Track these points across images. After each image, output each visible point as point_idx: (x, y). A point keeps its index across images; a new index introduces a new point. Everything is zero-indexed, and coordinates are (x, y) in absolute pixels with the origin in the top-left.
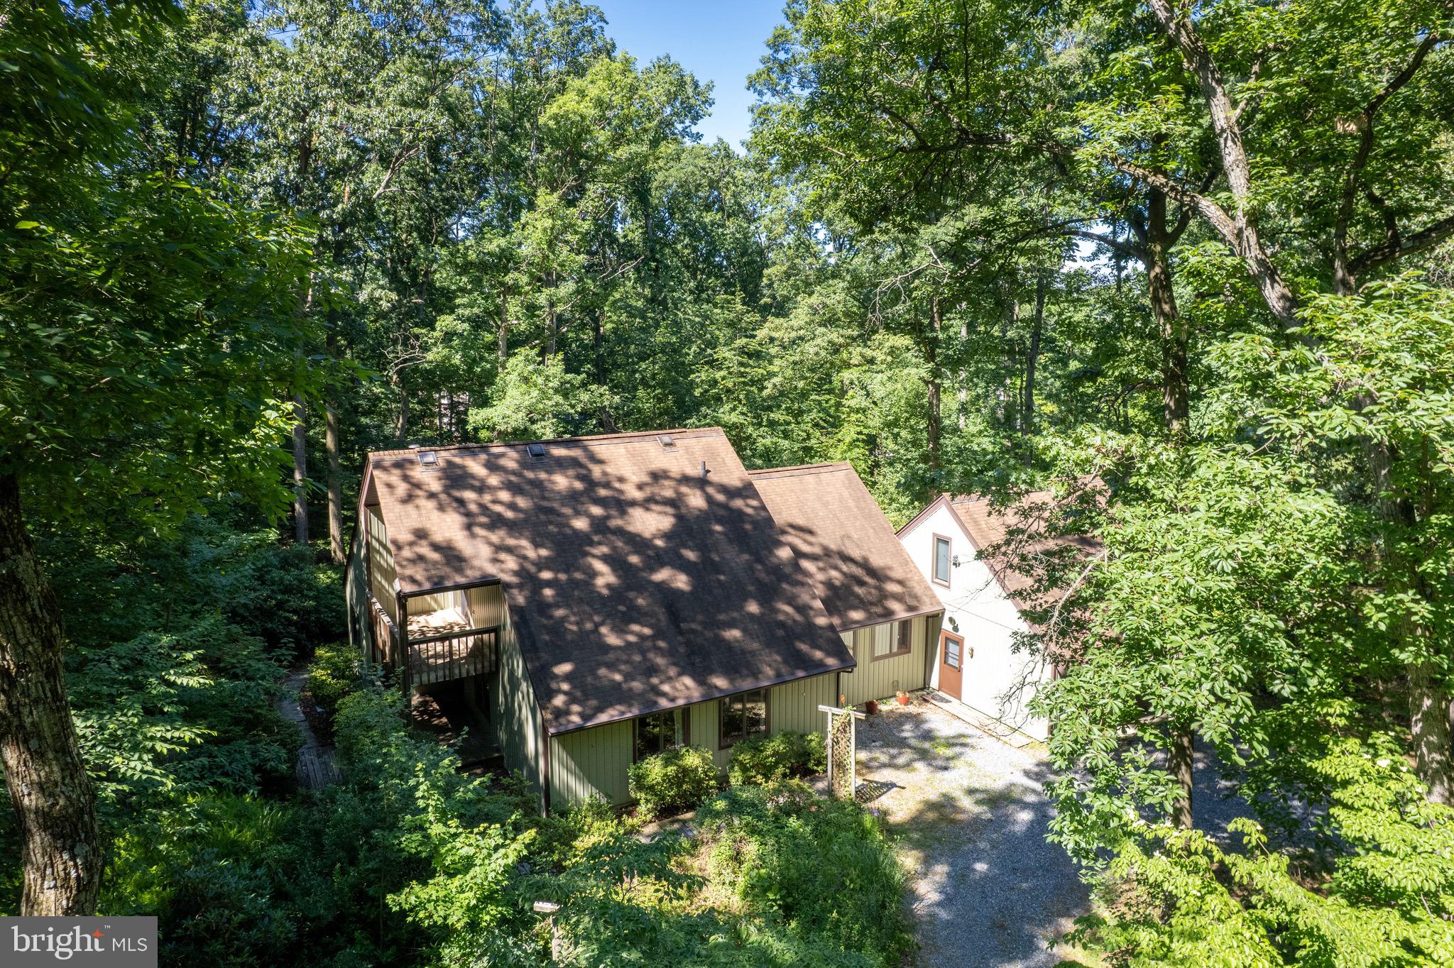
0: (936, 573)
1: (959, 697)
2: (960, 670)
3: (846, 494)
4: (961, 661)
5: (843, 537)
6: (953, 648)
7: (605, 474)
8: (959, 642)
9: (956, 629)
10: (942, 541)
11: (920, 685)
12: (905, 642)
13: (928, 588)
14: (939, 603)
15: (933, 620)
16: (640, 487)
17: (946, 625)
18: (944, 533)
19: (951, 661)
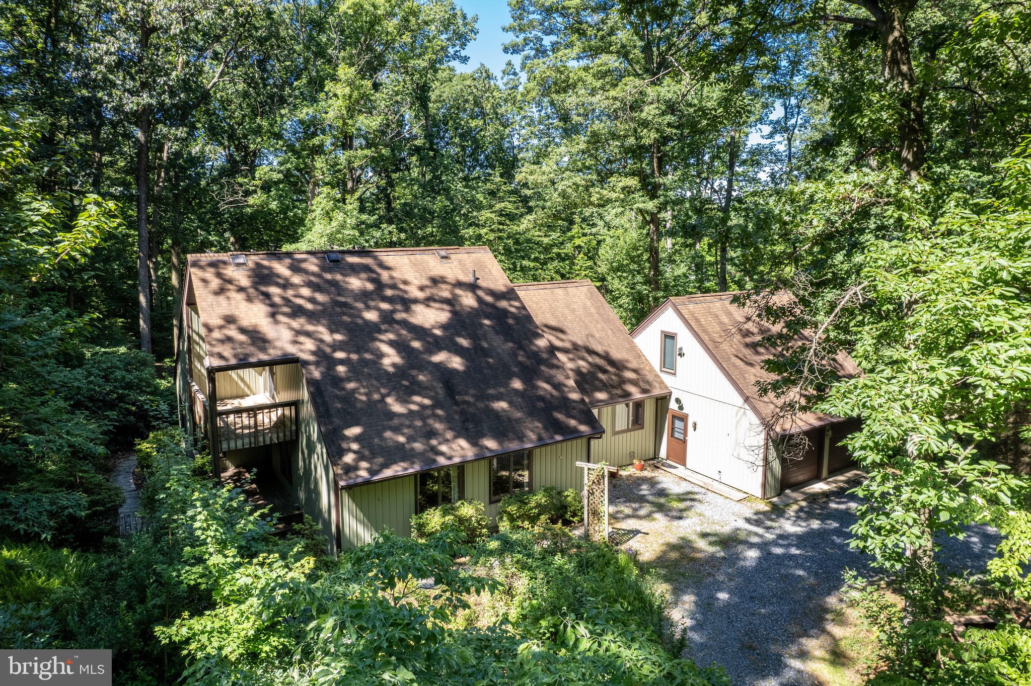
0: (664, 364)
1: (684, 464)
2: (684, 442)
3: (589, 303)
4: (685, 434)
5: (587, 336)
6: (678, 424)
7: (392, 278)
8: (684, 419)
9: (681, 408)
10: (669, 337)
11: (652, 455)
12: (637, 421)
13: (657, 376)
14: (666, 387)
15: (662, 401)
16: (422, 288)
17: (673, 405)
18: (670, 329)
19: (676, 435)
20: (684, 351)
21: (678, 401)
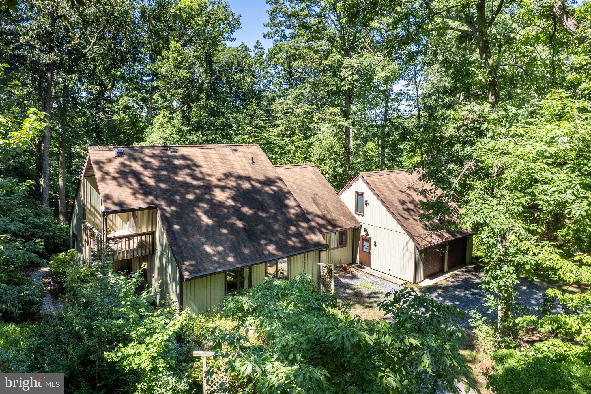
0: (356, 210)
1: (369, 266)
2: (369, 253)
3: (314, 176)
4: (370, 248)
6: (366, 244)
7: (206, 161)
8: (369, 240)
9: (367, 234)
10: (360, 195)
11: (351, 262)
12: (342, 242)
13: (353, 217)
14: (359, 223)
15: (356, 230)
16: (223, 167)
17: (363, 233)
18: (360, 190)
19: (364, 250)
20: (369, 202)
21: (365, 230)
